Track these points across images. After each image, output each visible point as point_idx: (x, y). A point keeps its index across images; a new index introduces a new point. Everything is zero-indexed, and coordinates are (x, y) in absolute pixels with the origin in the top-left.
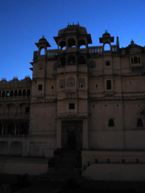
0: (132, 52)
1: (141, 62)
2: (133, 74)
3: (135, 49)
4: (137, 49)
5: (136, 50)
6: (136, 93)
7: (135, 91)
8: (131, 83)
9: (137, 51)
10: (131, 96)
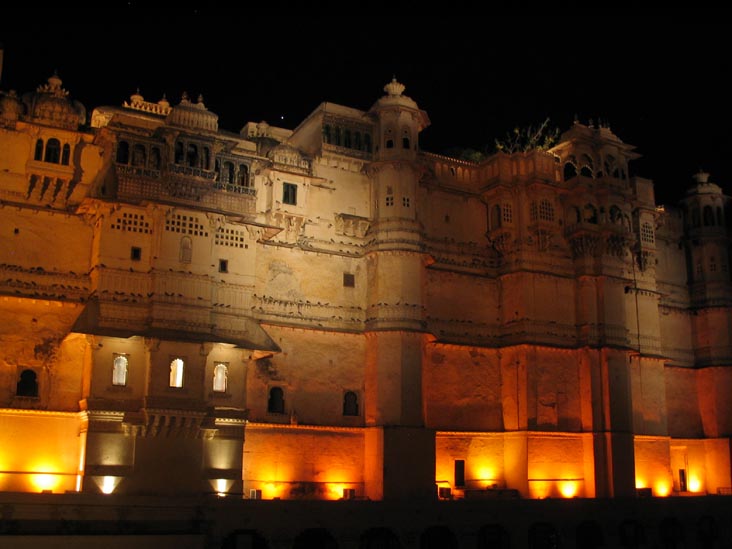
0: (43, 117)
1: (71, 162)
2: (33, 200)
3: (58, 108)
4: (65, 110)
5: (61, 113)
6: (32, 271)
7: (27, 265)
8: (20, 230)
9: (64, 117)
10: (10, 280)
